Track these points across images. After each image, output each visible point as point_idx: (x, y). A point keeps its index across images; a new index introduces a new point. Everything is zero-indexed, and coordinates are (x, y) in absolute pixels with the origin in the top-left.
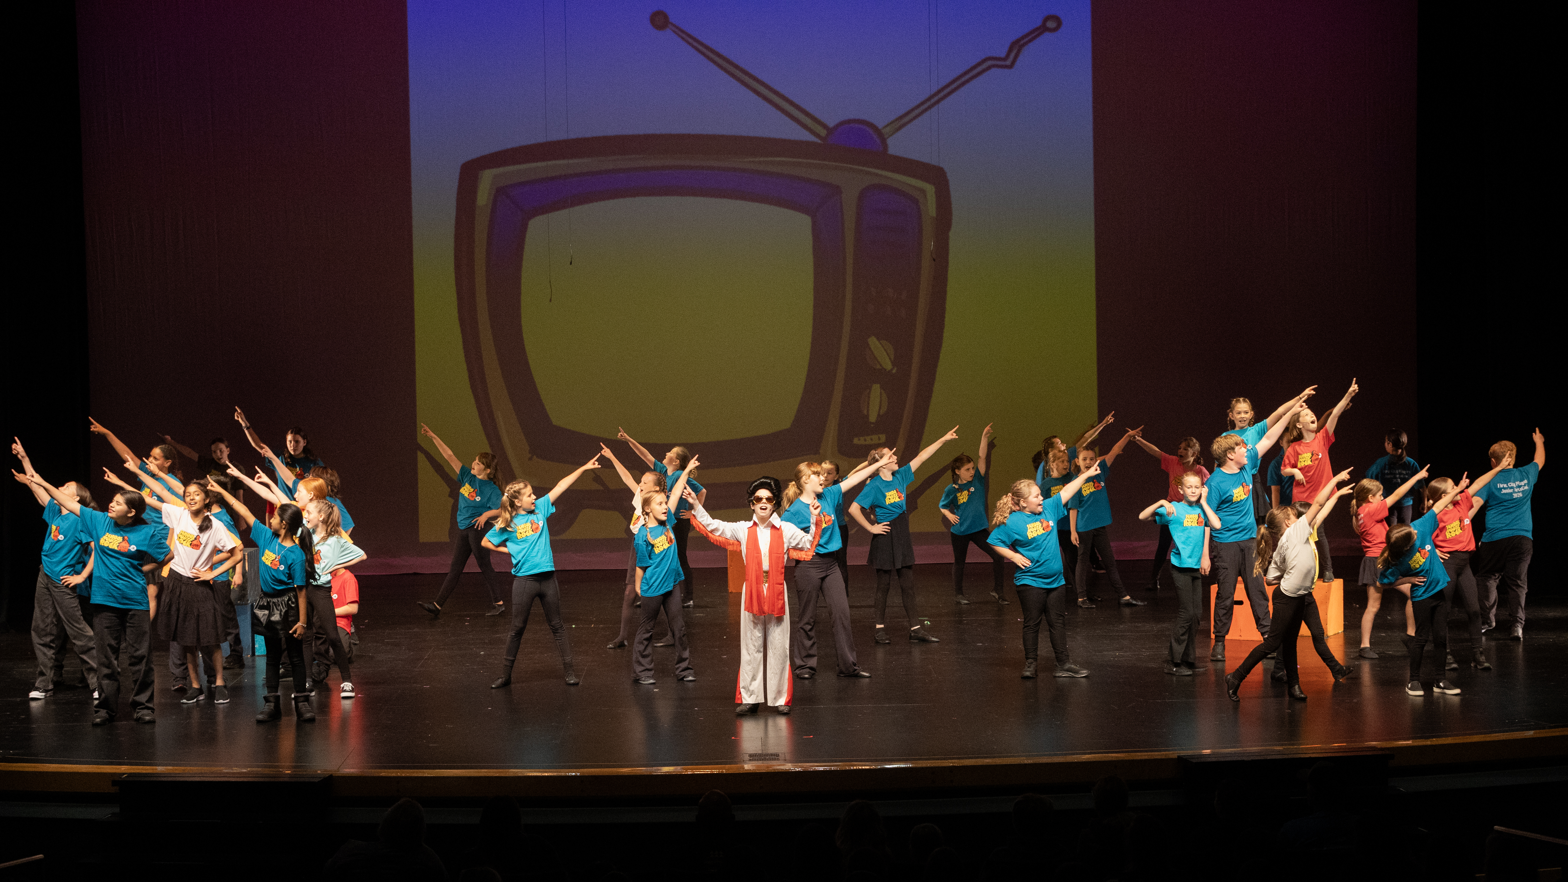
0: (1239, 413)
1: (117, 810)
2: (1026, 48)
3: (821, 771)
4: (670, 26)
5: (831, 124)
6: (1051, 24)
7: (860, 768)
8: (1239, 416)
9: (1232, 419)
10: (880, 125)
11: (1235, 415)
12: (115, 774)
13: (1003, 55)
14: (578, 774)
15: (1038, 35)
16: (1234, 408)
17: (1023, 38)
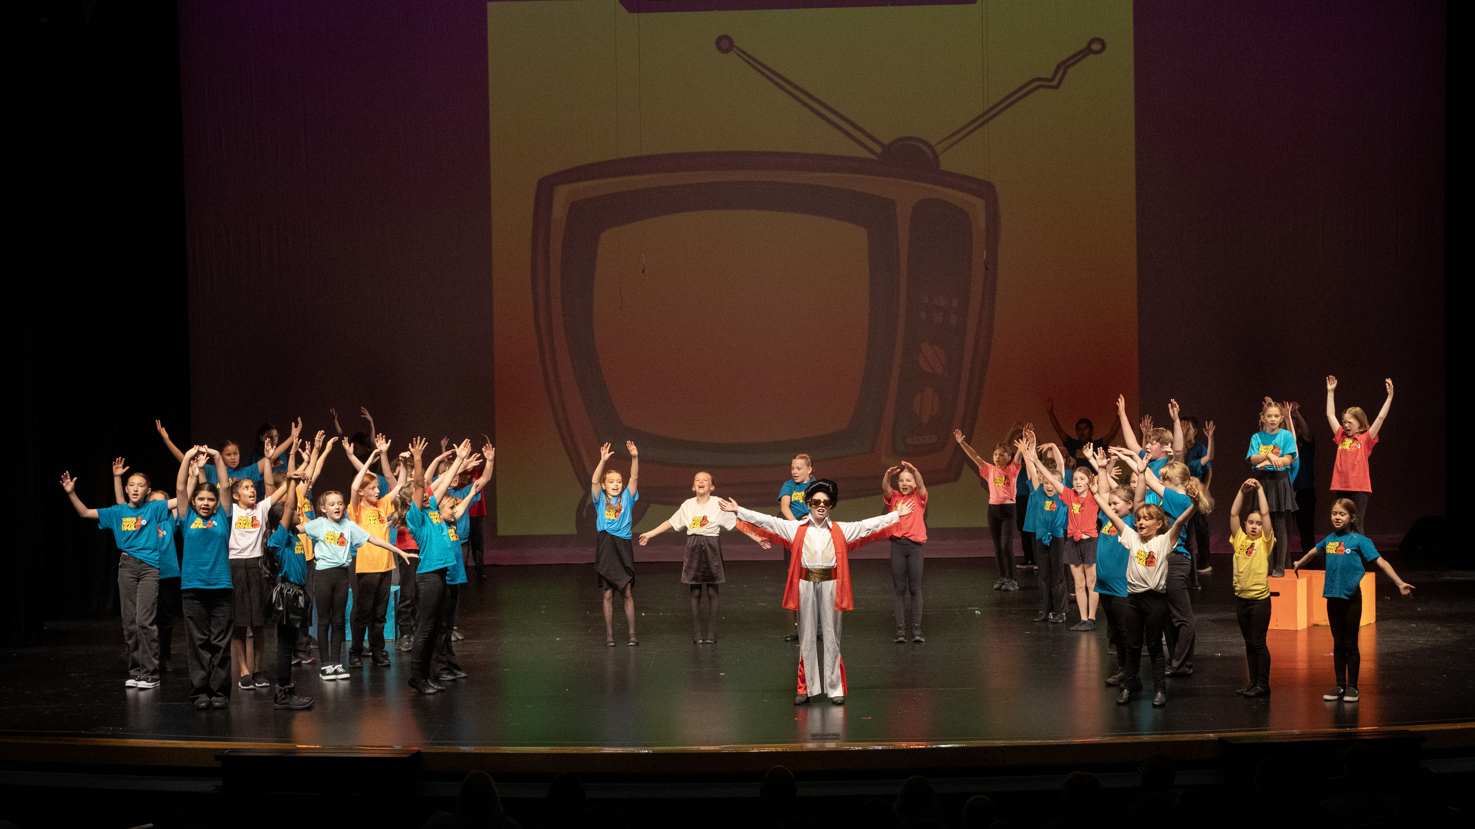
0: (1269, 416)
1: (220, 783)
2: (1072, 68)
3: (880, 750)
4: (735, 49)
5: (886, 142)
6: (1096, 47)
7: (917, 747)
8: (1269, 420)
9: (1264, 421)
10: (932, 142)
11: (1267, 418)
12: (218, 749)
13: (1050, 77)
14: (651, 752)
15: (1082, 58)
16: (1265, 412)
17: (1069, 59)
